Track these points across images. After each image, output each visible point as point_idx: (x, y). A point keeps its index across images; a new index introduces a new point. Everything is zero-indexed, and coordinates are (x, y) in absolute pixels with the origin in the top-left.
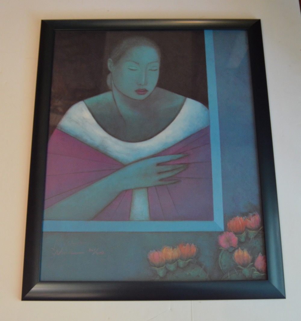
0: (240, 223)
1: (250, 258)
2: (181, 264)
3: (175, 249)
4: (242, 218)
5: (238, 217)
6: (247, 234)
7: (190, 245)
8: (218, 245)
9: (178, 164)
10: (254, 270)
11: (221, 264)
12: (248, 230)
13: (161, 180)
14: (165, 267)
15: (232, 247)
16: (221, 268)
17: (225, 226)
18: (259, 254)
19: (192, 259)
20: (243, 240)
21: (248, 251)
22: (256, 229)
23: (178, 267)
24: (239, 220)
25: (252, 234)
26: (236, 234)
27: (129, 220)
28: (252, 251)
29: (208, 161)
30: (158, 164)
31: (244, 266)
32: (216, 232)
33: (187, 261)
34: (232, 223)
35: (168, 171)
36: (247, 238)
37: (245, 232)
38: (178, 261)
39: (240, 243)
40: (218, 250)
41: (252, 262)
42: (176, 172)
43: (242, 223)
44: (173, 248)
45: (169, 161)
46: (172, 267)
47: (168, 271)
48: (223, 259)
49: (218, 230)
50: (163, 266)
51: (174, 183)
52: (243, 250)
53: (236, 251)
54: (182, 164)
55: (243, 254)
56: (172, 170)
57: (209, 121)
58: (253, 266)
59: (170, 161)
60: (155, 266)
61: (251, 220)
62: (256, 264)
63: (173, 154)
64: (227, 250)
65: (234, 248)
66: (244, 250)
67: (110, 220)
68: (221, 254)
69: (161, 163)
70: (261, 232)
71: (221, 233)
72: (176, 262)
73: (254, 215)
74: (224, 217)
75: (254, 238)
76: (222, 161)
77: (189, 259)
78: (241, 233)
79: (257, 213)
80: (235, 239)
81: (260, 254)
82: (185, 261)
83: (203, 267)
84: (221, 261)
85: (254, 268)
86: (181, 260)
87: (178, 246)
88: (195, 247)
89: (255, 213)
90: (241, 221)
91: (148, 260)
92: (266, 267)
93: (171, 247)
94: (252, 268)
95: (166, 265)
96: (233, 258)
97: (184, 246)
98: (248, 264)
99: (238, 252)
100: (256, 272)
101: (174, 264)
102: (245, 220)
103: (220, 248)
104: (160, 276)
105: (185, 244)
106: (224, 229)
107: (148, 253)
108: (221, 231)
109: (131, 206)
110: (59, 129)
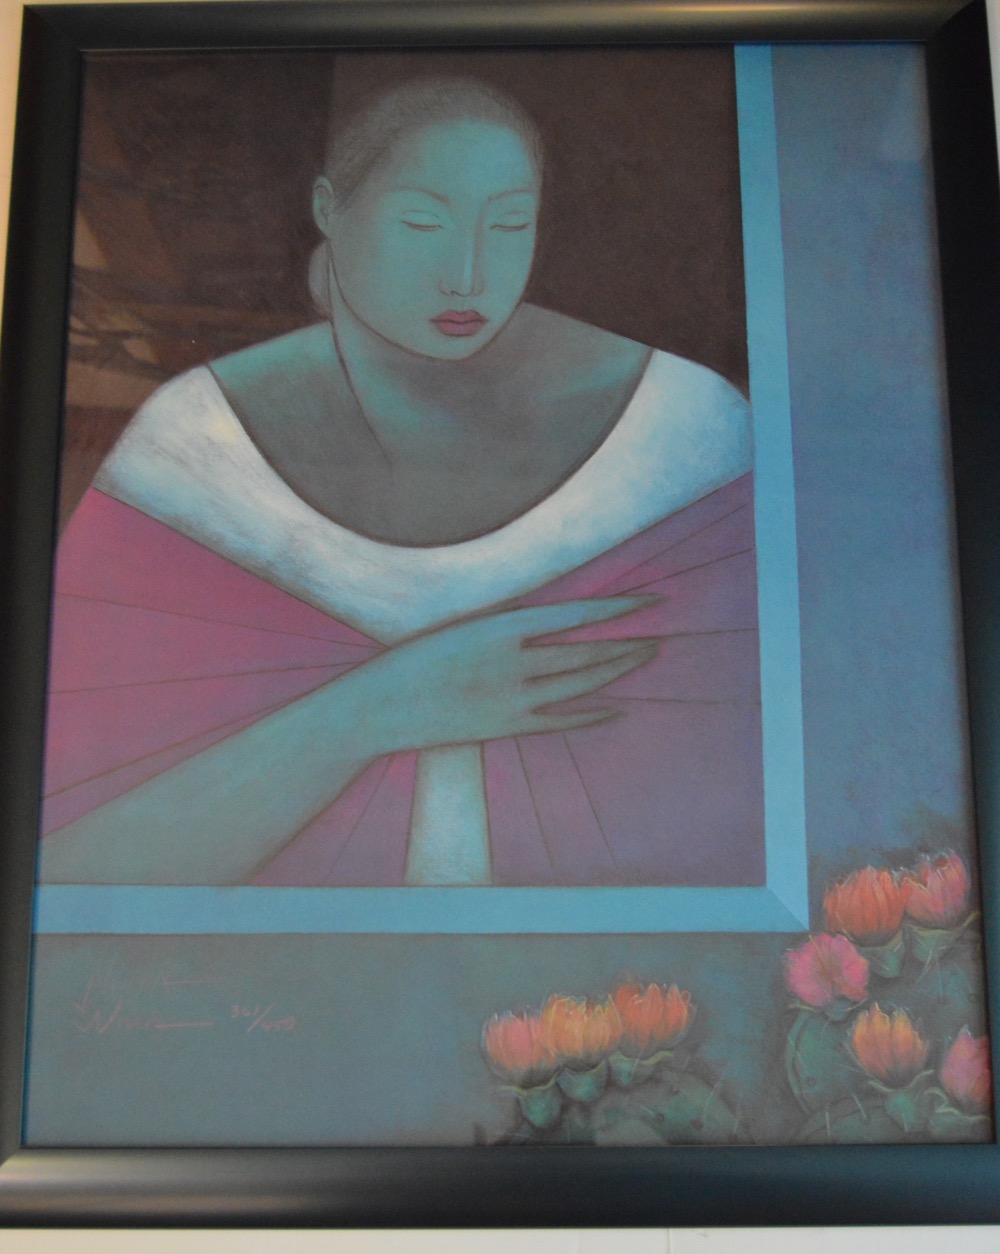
0: (881, 897)
1: (922, 1047)
2: (625, 1070)
3: (598, 1008)
4: (891, 874)
5: (870, 872)
6: (910, 943)
7: (665, 993)
8: (780, 988)
9: (615, 641)
10: (935, 1100)
11: (797, 1075)
12: (915, 929)
13: (540, 710)
14: (557, 1085)
15: (842, 998)
16: (796, 1091)
17: (816, 909)
18: (958, 1030)
19: (670, 1049)
20: (890, 968)
21: (913, 1017)
22: (947, 926)
23: (610, 1083)
24: (876, 885)
25: (930, 943)
26: (859, 942)
27: (403, 885)
28: (927, 1019)
29: (745, 628)
30: (530, 643)
31: (896, 1081)
32: (773, 935)
33: (652, 1061)
34: (845, 897)
35: (574, 671)
36: (909, 961)
37: (899, 935)
38: (612, 1059)
39: (879, 985)
40: (783, 1011)
41: (927, 1066)
42: (607, 674)
43: (887, 895)
44: (590, 1005)
45: (573, 629)
46: (582, 1087)
47: (568, 1104)
48: (806, 1052)
49: (783, 927)
50: (544, 1081)
51: (599, 722)
52: (890, 1013)
53: (863, 1017)
54: (629, 639)
55: (892, 1028)
56: (588, 668)
57: (750, 450)
58: (934, 1081)
59: (582, 627)
60: (510, 1081)
61: (925, 884)
62: (946, 1074)
63: (593, 597)
64: (822, 1014)
65: (854, 1003)
66: (895, 1013)
67: (319, 885)
68: (795, 1031)
69: (541, 637)
70: (972, 935)
71: (797, 939)
72: (603, 1062)
73: (941, 862)
74: (812, 869)
75: (941, 959)
76: (806, 625)
77: (662, 1049)
78: (884, 942)
79: (953, 852)
80: (855, 965)
81: (966, 1032)
82: (643, 1059)
83: (718, 1085)
84: (794, 1059)
85: (937, 1091)
86: (624, 1058)
87: (610, 996)
88: (685, 998)
89: (944, 854)
90: (884, 889)
91: (483, 1055)
92: (988, 1086)
93: (582, 1000)
94: (926, 1093)
95: (559, 1075)
96: (846, 1045)
97: (636, 996)
98: (912, 1074)
99: (870, 1020)
100: (946, 1110)
101: (594, 1071)
102: (900, 886)
103: (791, 1006)
104: (533, 1126)
105: (642, 986)
106: (810, 923)
107: (484, 1026)
108: (794, 929)
109: (410, 822)
110: (104, 489)
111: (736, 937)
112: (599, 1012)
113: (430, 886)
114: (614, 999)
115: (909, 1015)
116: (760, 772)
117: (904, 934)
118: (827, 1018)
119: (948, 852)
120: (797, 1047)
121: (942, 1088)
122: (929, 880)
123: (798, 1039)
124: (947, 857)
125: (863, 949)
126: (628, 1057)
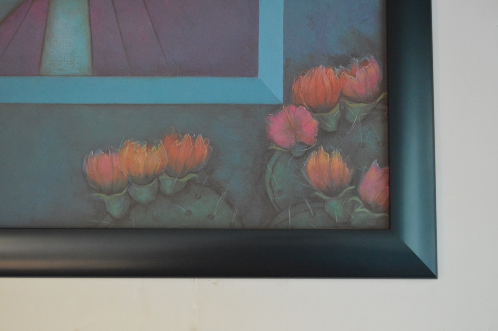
0: (327, 84)
1: (348, 172)
2: (169, 185)
3: (154, 148)
4: (334, 69)
5: (322, 69)
6: (344, 112)
7: (194, 139)
8: (265, 138)
10: (355, 204)
11: (272, 188)
12: (347, 102)
14: (128, 193)
15: (302, 144)
16: (271, 198)
17: (288, 90)
18: (371, 163)
19: (196, 173)
20: (331, 126)
21: (344, 154)
22: (368, 101)
23: (159, 193)
24: (324, 76)
25: (356, 111)
26: (313, 110)
27: (39, 75)
28: (352, 156)
31: (332, 193)
32: (261, 106)
33: (185, 179)
34: (305, 83)
36: (343, 122)
37: (338, 107)
38: (161, 178)
39: (324, 135)
40: (265, 150)
41: (351, 184)
43: (331, 82)
44: (149, 147)
46: (144, 194)
47: (134, 204)
48: (278, 175)
49: (267, 101)
50: (120, 191)
52: (330, 152)
53: (313, 155)
55: (330, 162)
58: (355, 193)
60: (101, 191)
61: (355, 76)
62: (362, 189)
64: (289, 153)
65: (309, 146)
66: (333, 152)
68: (272, 161)
71: (275, 108)
72: (156, 180)
73: (365, 63)
74: (286, 67)
75: (362, 121)
77: (189, 173)
78: (328, 110)
79: (372, 57)
80: (310, 124)
81: (375, 163)
82: (179, 178)
83: (224, 194)
84: (271, 179)
85: (357, 199)
86: (168, 177)
87: (161, 141)
88: (206, 142)
89: (366, 58)
90: (329, 79)
91: (84, 175)
92: (388, 195)
93: (145, 143)
94: (351, 199)
95: (128, 187)
96: (303, 172)
97: (177, 141)
98: (342, 188)
99: (318, 156)
100: (360, 210)
101: (151, 185)
102: (339, 77)
103: (270, 148)
104: (112, 217)
105: (181, 136)
106: (284, 100)
107: (86, 157)
108: (275, 102)
109: (44, 38)
111: (238, 106)
112: (154, 150)
113: (55, 76)
114: (163, 143)
115: (341, 154)
116: (257, 9)
117: (340, 106)
118: (291, 155)
119: (369, 57)
120: (273, 172)
121: (360, 197)
122: (357, 74)
123: (274, 167)
124: (369, 60)
125: (316, 114)
126: (171, 177)
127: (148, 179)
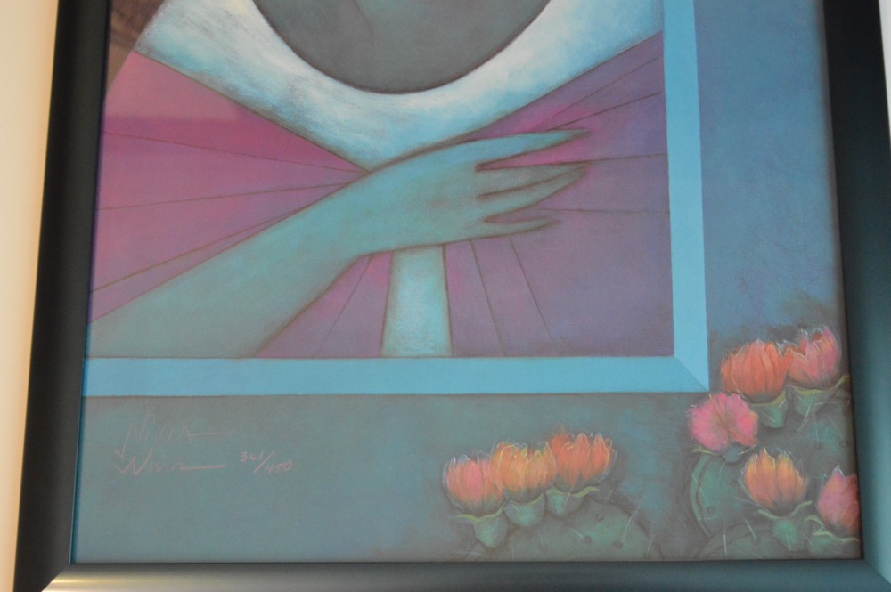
0: (768, 364)
1: (802, 483)
2: (559, 501)
3: (537, 452)
4: (776, 345)
5: (759, 344)
6: (792, 401)
7: (591, 440)
8: (686, 436)
9: (551, 165)
10: (813, 525)
11: (699, 505)
12: (796, 389)
13: (491, 219)
14: (504, 512)
15: (738, 445)
16: (699, 519)
17: (715, 374)
18: (832, 470)
19: (596, 485)
20: (776, 420)
21: (795, 458)
22: (823, 386)
23: (547, 513)
24: (764, 354)
25: (809, 400)
26: (750, 400)
27: (380, 357)
28: (807, 461)
30: (483, 167)
31: (782, 510)
32: (680, 394)
33: (581, 494)
34: (738, 364)
35: (517, 189)
36: (792, 415)
37: (783, 394)
38: (548, 492)
39: (766, 433)
40: (688, 453)
41: (806, 498)
42: (545, 191)
43: (772, 362)
44: (531, 450)
45: (518, 156)
46: (526, 515)
47: (513, 529)
48: (707, 488)
49: (688, 387)
50: (494, 511)
51: (539, 228)
52: (775, 455)
53: (753, 459)
54: (562, 164)
55: (777, 468)
56: (530, 186)
57: (660, 15)
58: (813, 510)
59: (525, 154)
60: (467, 511)
61: (804, 354)
62: (822, 504)
63: (533, 131)
64: (720, 456)
65: (747, 448)
66: (780, 456)
67: (313, 357)
68: (699, 468)
69: (492, 162)
70: (842, 394)
71: (700, 398)
72: (542, 495)
73: (817, 336)
74: (711, 342)
75: (818, 413)
76: (706, 151)
77: (589, 485)
78: (771, 399)
79: (826, 328)
80: (748, 418)
81: (838, 470)
82: (572, 493)
83: (635, 513)
84: (697, 494)
85: (815, 518)
86: (558, 492)
87: (547, 443)
88: (608, 444)
89: (819, 330)
90: (770, 357)
91: (444, 490)
92: (857, 514)
93: (524, 446)
94: (806, 519)
95: (505, 506)
96: (740, 481)
97: (568, 443)
98: (795, 505)
99: (759, 462)
100: (822, 533)
101: (533, 502)
102: (783, 354)
103: (695, 451)
104: (483, 545)
105: (573, 436)
106: (710, 384)
107: (445, 468)
108: (698, 390)
109: (386, 308)
110: (144, 51)
111: (649, 396)
112: (538, 455)
113: (403, 357)
114: (550, 445)
115: (791, 458)
116: (669, 265)
117: (786, 395)
118: (724, 460)
119: (822, 328)
120: (700, 484)
121: (819, 516)
122: (807, 350)
123: (700, 476)
124: (822, 332)
125: (753, 405)
126: (562, 491)
127: (530, 495)
